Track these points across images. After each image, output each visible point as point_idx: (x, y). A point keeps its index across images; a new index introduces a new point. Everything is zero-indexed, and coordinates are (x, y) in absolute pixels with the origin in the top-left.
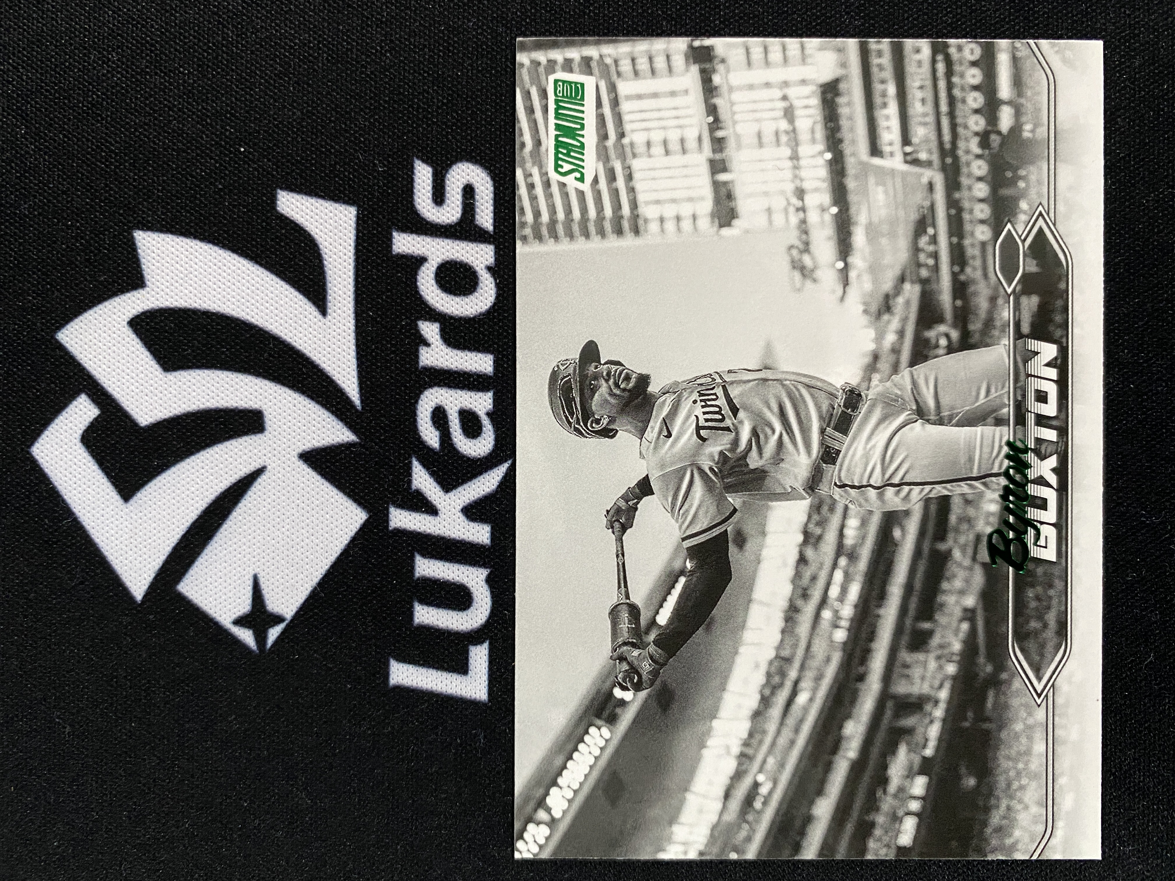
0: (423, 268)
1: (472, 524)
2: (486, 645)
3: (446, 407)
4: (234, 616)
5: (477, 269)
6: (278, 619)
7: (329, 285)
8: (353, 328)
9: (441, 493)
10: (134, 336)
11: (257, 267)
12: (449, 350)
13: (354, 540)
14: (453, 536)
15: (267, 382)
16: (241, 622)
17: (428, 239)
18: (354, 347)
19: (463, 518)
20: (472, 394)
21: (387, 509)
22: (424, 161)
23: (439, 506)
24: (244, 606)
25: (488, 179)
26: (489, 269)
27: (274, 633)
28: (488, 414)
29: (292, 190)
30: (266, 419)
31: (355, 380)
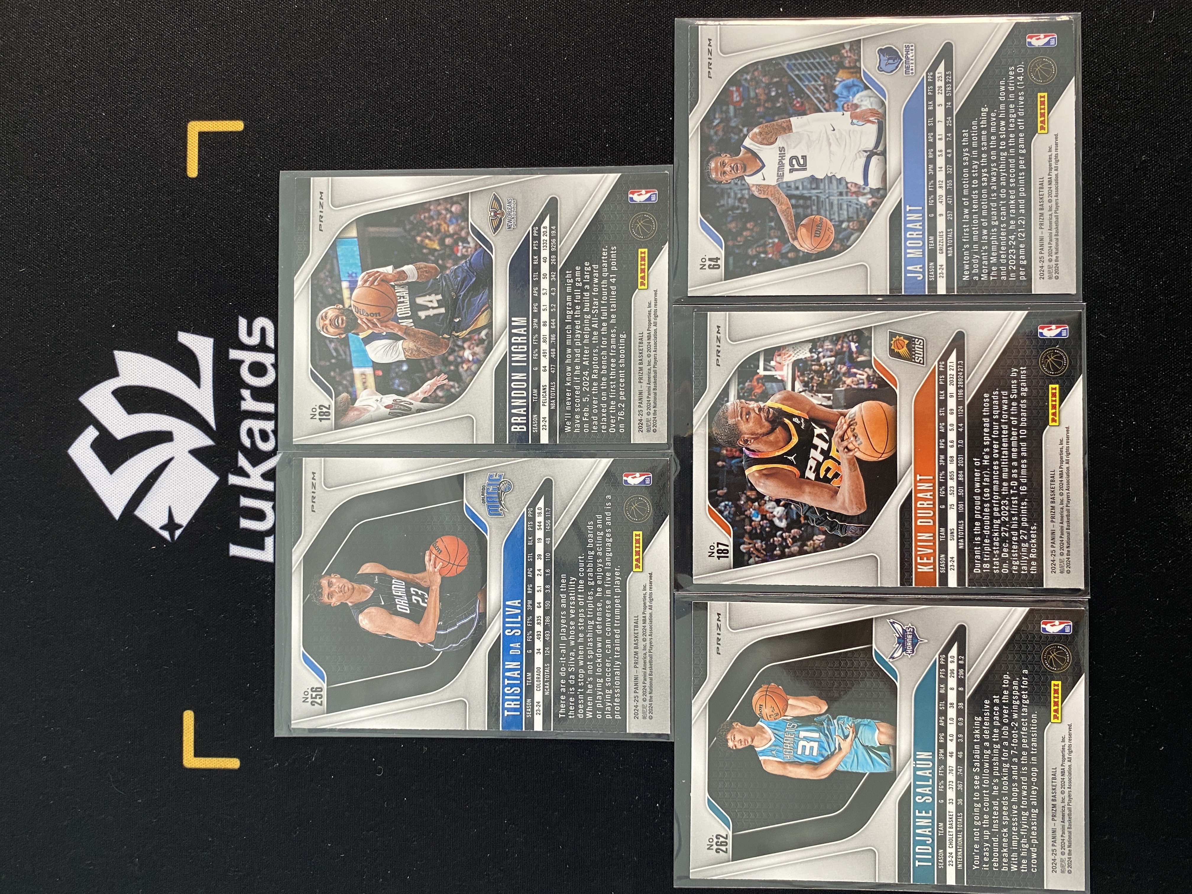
0: (243, 365)
1: (266, 482)
2: (273, 537)
3: (253, 429)
4: (160, 526)
5: (267, 365)
6: (180, 526)
7: (201, 374)
8: (212, 393)
9: (252, 468)
10: (114, 399)
11: (170, 366)
12: (254, 402)
13: (213, 489)
14: (257, 487)
15: (174, 418)
16: (162, 528)
17: (245, 352)
18: (212, 402)
19: (261, 479)
20: (265, 422)
21: (227, 476)
22: (243, 317)
23: (251, 474)
24: (165, 521)
25: (272, 324)
26: (272, 365)
27: (178, 533)
28: (272, 431)
29: (184, 331)
30: (174, 436)
31: (213, 417)
